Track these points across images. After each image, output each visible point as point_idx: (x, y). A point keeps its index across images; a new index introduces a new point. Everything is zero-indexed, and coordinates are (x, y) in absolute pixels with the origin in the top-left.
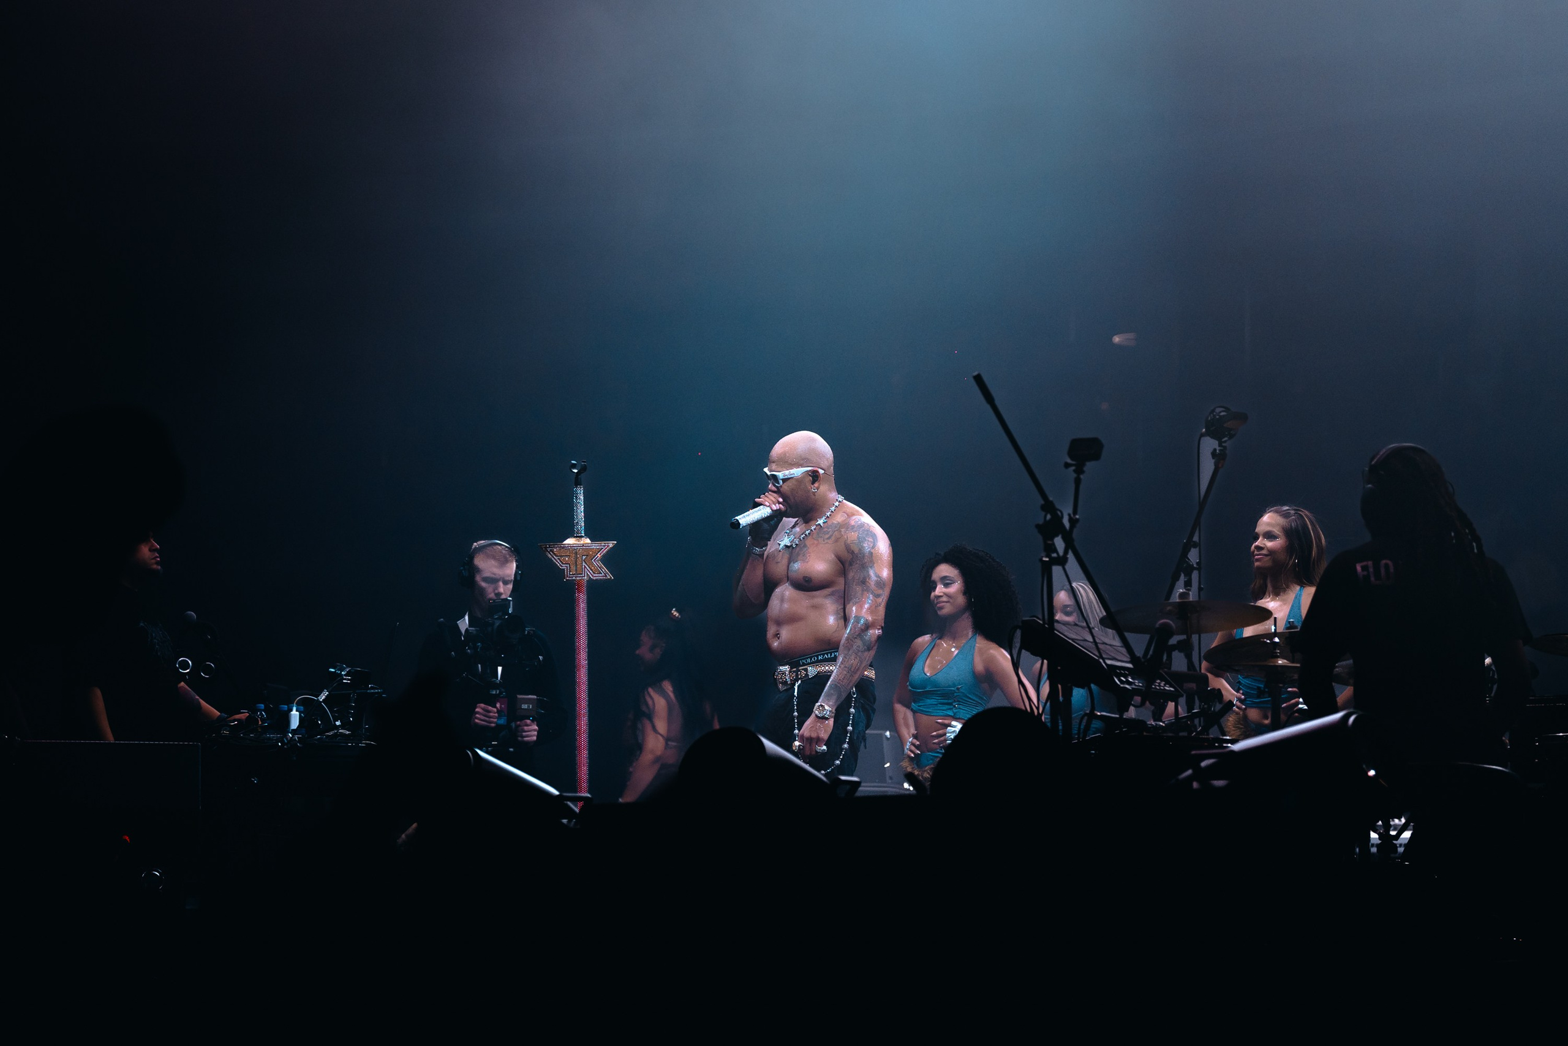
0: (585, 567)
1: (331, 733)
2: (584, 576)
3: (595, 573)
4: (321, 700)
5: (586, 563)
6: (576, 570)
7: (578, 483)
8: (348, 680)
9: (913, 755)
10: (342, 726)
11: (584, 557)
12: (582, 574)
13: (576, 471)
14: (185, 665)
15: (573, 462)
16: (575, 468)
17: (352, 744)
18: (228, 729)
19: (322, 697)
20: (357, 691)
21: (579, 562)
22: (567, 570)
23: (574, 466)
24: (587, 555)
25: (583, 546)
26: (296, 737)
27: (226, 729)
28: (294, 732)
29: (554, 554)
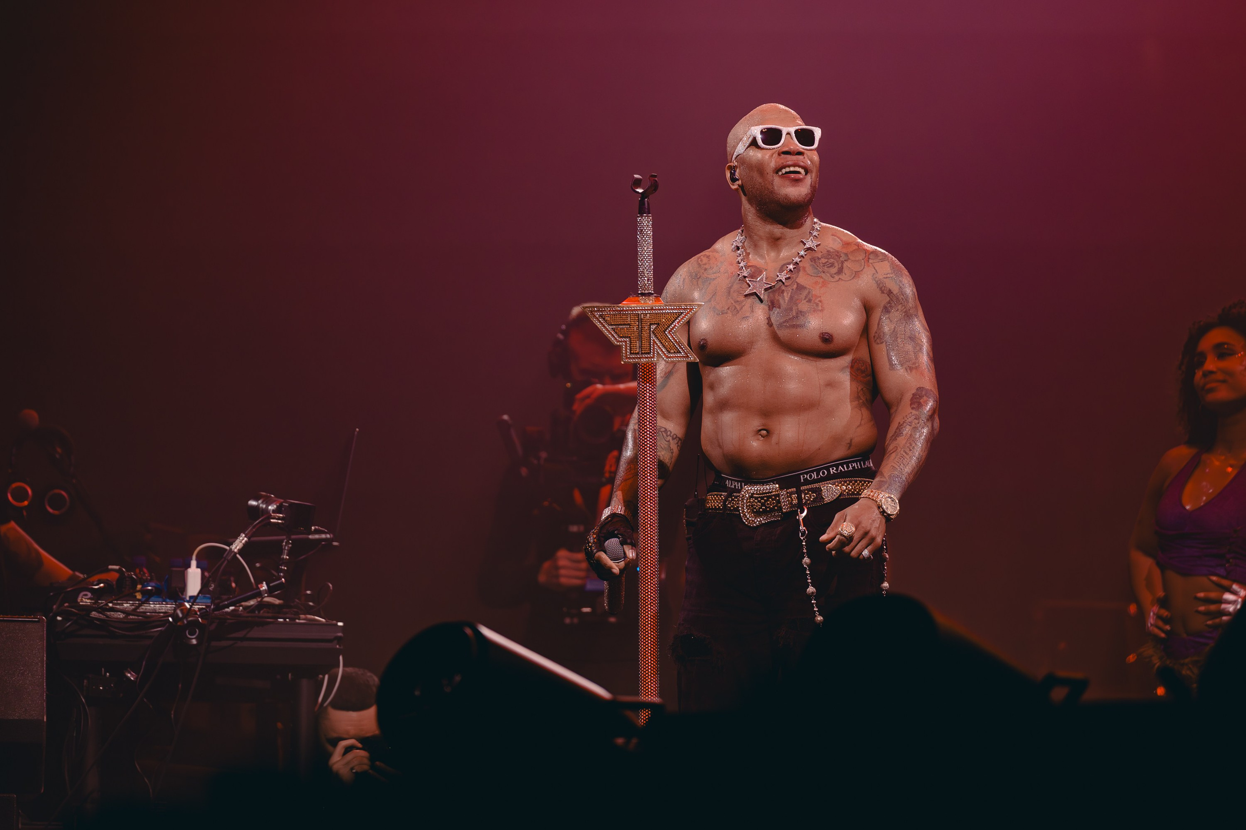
0: (654, 342)
1: (252, 602)
2: (653, 357)
3: (669, 352)
4: (236, 550)
5: (656, 336)
6: (641, 347)
7: (642, 210)
8: (279, 519)
9: (1163, 635)
10: (270, 592)
11: (653, 327)
12: (649, 353)
13: (640, 191)
14: (20, 495)
15: (636, 176)
16: (639, 186)
17: (285, 620)
18: (89, 595)
19: (238, 545)
20: (293, 537)
21: (645, 334)
22: (626, 346)
23: (638, 183)
24: (658, 324)
25: (652, 309)
26: (196, 607)
27: (86, 595)
28: (194, 599)
29: (606, 321)
